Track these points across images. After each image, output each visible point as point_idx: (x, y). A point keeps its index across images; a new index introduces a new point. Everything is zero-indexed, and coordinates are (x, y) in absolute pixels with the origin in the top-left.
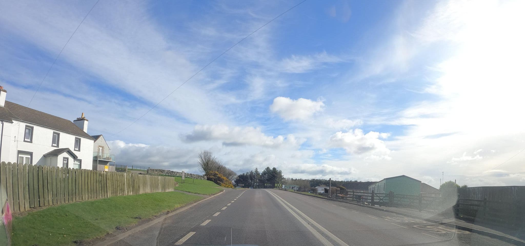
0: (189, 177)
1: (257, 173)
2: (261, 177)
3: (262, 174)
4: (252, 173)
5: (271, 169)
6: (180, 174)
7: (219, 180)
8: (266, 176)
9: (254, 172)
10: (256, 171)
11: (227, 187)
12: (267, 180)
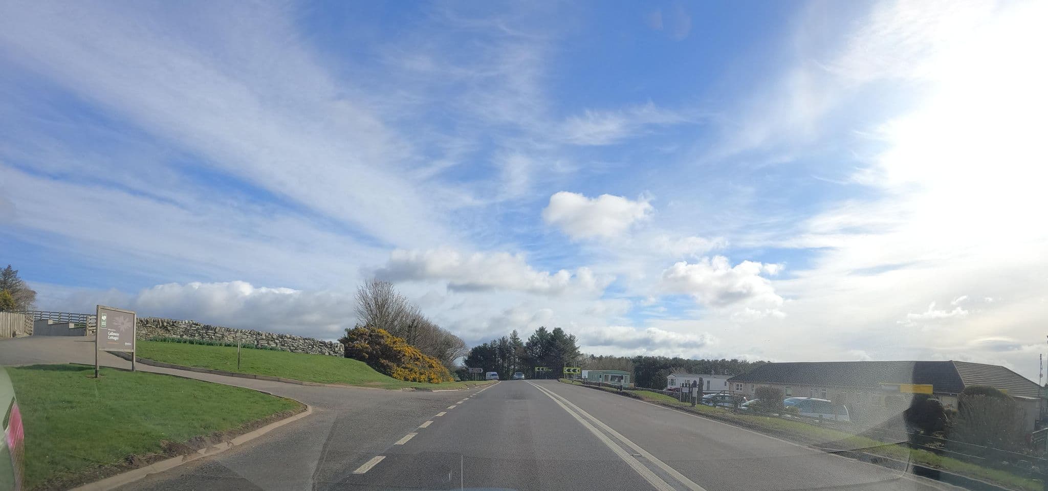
0: (274, 345)
1: (515, 342)
2: (526, 351)
3: (527, 344)
4: (503, 341)
5: (548, 332)
6: (239, 334)
7: (387, 358)
8: (537, 350)
9: (509, 340)
10: (514, 337)
11: (414, 380)
12: (540, 356)
